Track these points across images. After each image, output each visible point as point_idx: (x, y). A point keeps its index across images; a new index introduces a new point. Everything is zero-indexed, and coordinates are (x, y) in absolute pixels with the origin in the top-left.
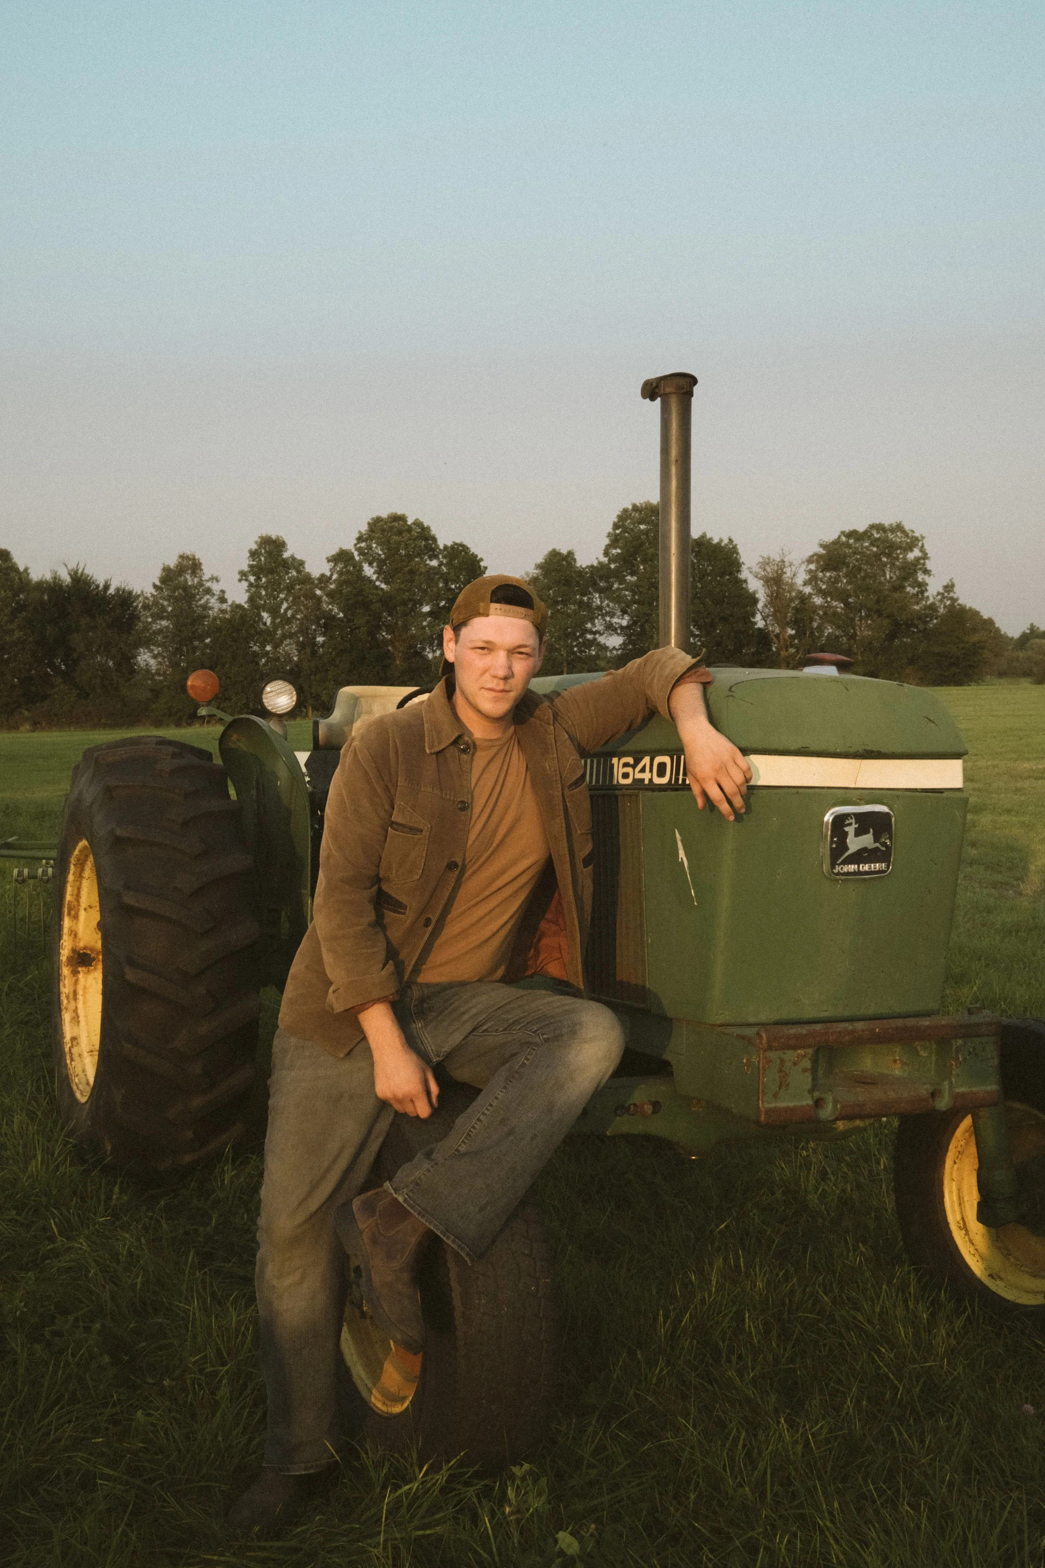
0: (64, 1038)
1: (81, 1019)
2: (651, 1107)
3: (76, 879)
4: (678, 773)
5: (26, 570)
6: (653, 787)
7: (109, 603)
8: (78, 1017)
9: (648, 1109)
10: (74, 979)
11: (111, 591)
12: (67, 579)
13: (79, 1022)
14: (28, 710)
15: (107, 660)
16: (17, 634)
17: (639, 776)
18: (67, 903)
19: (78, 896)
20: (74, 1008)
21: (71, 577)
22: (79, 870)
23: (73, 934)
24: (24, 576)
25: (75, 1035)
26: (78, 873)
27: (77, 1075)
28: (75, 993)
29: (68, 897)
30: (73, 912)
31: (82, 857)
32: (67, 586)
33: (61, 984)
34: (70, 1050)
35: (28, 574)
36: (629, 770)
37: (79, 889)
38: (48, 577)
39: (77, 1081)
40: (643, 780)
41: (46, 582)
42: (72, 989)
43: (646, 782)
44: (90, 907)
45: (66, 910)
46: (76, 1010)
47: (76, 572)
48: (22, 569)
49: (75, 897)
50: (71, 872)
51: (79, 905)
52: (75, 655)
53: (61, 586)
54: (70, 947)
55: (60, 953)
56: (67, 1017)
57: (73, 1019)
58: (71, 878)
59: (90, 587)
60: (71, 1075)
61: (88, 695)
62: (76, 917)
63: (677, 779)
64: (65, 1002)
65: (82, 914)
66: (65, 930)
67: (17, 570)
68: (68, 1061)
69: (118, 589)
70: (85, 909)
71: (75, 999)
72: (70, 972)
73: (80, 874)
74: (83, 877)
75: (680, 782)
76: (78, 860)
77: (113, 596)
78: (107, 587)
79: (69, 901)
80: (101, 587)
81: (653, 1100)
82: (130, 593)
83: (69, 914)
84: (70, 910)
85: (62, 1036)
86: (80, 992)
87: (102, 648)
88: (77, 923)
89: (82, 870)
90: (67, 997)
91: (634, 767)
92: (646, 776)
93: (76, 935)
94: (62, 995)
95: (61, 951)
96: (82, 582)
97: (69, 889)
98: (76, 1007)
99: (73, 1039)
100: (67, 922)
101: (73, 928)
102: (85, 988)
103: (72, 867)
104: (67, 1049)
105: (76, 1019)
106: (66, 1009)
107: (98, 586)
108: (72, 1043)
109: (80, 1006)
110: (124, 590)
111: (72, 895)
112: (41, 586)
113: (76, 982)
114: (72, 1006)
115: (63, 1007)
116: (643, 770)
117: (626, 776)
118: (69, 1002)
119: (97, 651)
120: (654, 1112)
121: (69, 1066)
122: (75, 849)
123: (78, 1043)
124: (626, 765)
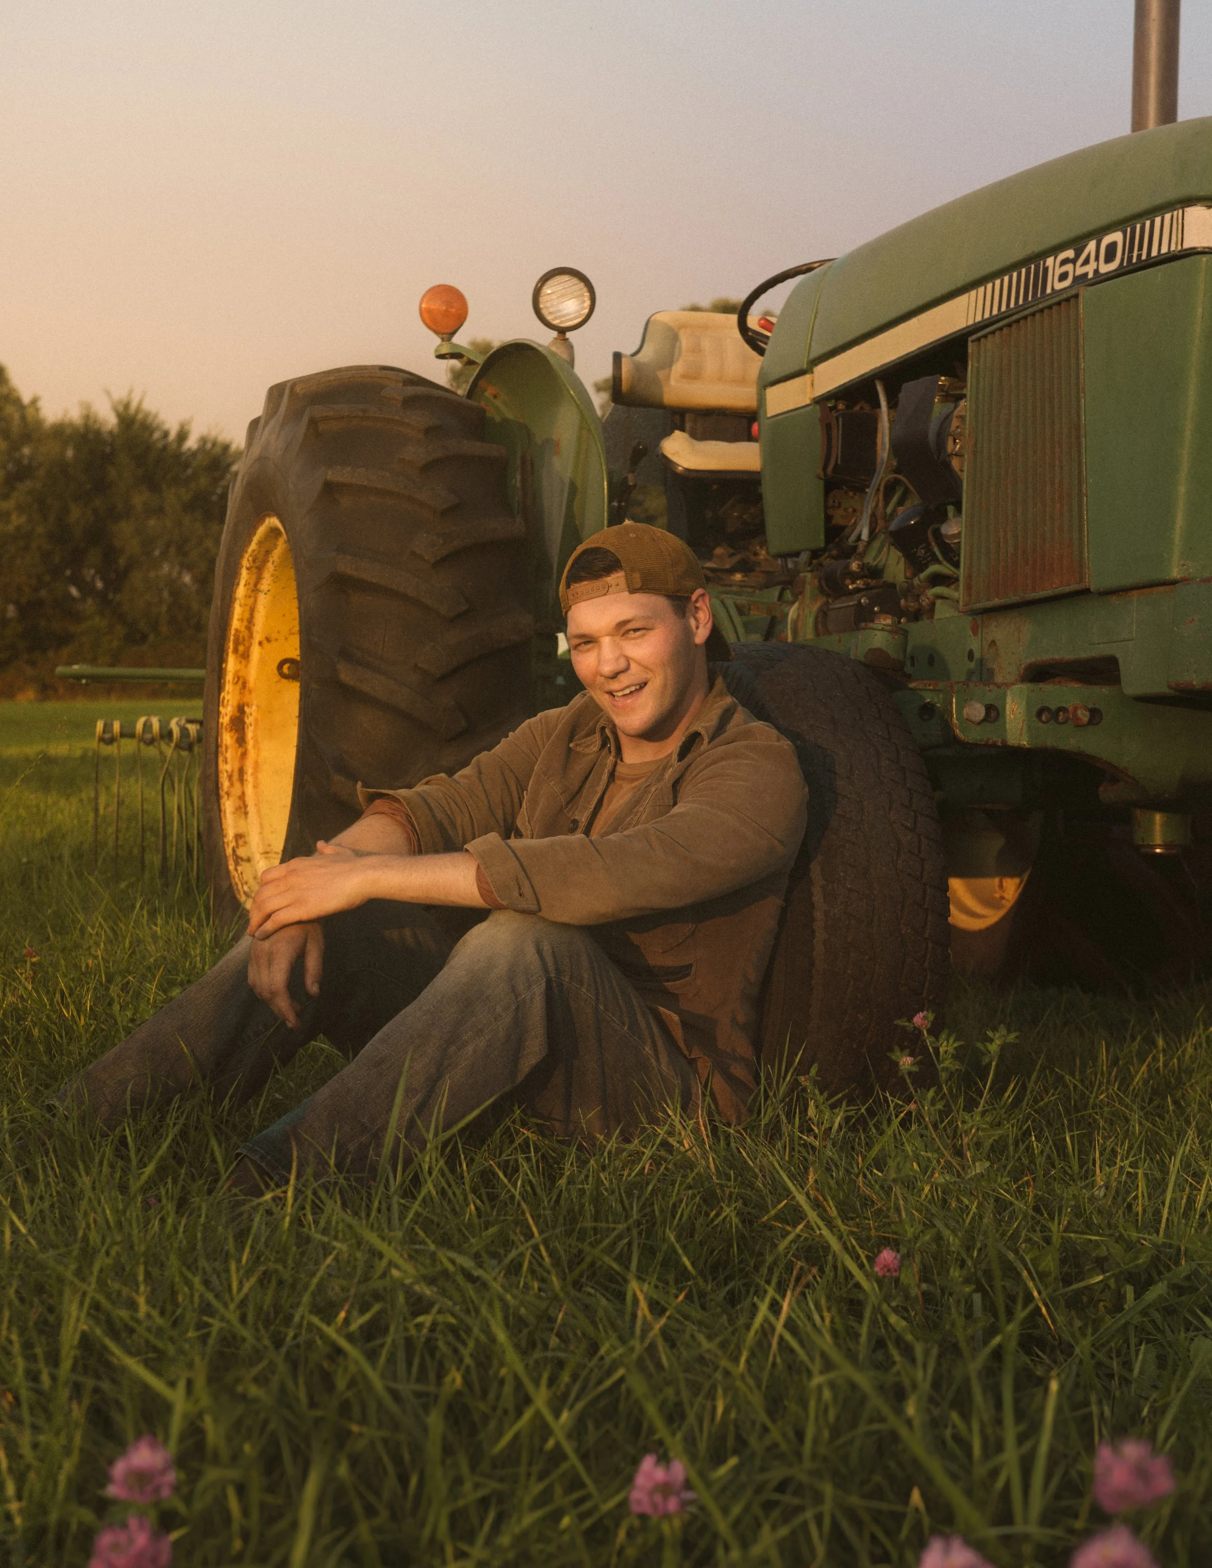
0: (224, 836)
1: (251, 809)
2: (1088, 714)
3: (249, 593)
4: (1131, 250)
5: (34, 401)
6: (1100, 279)
7: (187, 465)
8: (246, 806)
9: (1084, 716)
10: (240, 751)
11: (191, 443)
12: (109, 419)
13: (246, 813)
14: (33, 663)
15: (180, 573)
16: (17, 520)
17: (1080, 271)
18: (233, 632)
19: (250, 622)
20: (239, 793)
21: (119, 415)
22: (254, 577)
23: (240, 682)
24: (30, 412)
25: (240, 831)
26: (252, 583)
27: (246, 883)
28: (241, 771)
29: (236, 624)
30: (241, 648)
31: (261, 556)
32: (111, 432)
33: (221, 759)
34: (234, 851)
35: (37, 410)
36: (1069, 267)
37: (252, 611)
38: (75, 415)
39: (246, 888)
40: (1086, 274)
41: (71, 424)
42: (237, 766)
43: (1090, 276)
44: (268, 640)
45: (231, 645)
46: (242, 797)
47: (127, 406)
48: (26, 399)
49: (245, 623)
50: (242, 582)
51: (251, 636)
52: (122, 562)
53: (98, 433)
54: (235, 704)
55: (219, 712)
56: (228, 805)
57: (238, 809)
58: (241, 591)
59: (151, 433)
60: (237, 884)
61: (144, 638)
62: (245, 656)
63: (1130, 258)
64: (225, 784)
65: (256, 652)
66: (229, 677)
67: (17, 402)
68: (231, 867)
69: (203, 440)
70: (260, 643)
71: (241, 780)
72: (234, 741)
73: (256, 585)
74: (259, 591)
75: (1134, 260)
76: (254, 561)
77: (194, 454)
78: (182, 436)
79: (236, 630)
80: (173, 435)
81: (1090, 706)
82: (226, 447)
83: (236, 651)
84: (237, 643)
85: (221, 833)
86: (249, 770)
87: (172, 550)
88: (246, 666)
89: (259, 579)
90: (230, 777)
91: (1074, 261)
92: (1090, 269)
93: (244, 685)
94: (221, 775)
95: (221, 709)
96: (136, 426)
97: (238, 611)
98: (243, 793)
99: (238, 837)
100: (232, 664)
101: (240, 674)
102: (257, 766)
103: (244, 573)
104: (229, 851)
105: (242, 809)
106: (228, 794)
107: (166, 434)
108: (237, 841)
109: (249, 790)
110: (214, 444)
111: (242, 620)
112: (60, 432)
113: (244, 755)
114: (237, 790)
115: (222, 793)
116: (1086, 262)
117: (1063, 277)
118: (232, 785)
119: (165, 553)
120: (1090, 722)
121: (234, 873)
122: (250, 541)
123: (245, 842)
124: (1065, 262)
